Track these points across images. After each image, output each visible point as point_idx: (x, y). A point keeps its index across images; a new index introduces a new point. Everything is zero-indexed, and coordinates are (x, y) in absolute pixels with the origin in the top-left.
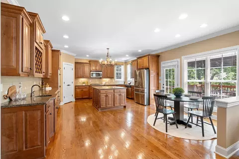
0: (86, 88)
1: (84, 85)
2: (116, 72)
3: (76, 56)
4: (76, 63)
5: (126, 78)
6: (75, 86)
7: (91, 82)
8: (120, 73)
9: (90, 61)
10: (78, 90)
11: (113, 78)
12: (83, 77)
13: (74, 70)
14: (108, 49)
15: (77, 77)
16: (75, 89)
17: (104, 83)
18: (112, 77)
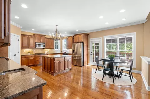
0: (32, 57)
1: (29, 54)
2: (54, 44)
3: (22, 29)
4: (22, 35)
5: (61, 48)
6: (21, 56)
7: (35, 51)
8: (57, 45)
10: (24, 59)
12: (28, 47)
13: (20, 40)
14: (57, 26)
15: (23, 47)
16: (21, 58)
17: (46, 52)
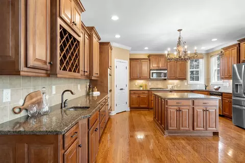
0: (144, 93)
1: (141, 89)
3: (131, 50)
4: (131, 60)
5: (208, 79)
6: (130, 91)
7: (151, 85)
8: (197, 72)
9: (149, 56)
10: (134, 96)
11: (185, 79)
12: (140, 78)
13: (128, 67)
15: (132, 78)
16: (130, 94)
17: (170, 87)
18: (183, 78)
